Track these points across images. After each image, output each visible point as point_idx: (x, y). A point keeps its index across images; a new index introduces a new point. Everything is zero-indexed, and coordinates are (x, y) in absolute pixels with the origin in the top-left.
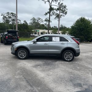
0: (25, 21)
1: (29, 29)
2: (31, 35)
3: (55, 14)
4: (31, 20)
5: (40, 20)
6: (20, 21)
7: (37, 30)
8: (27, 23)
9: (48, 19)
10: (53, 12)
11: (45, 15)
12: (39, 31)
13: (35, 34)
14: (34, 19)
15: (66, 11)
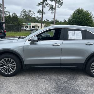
0: (14, 13)
1: (19, 21)
2: (22, 28)
3: (48, 5)
4: (21, 12)
5: (31, 12)
6: (9, 13)
7: (28, 23)
8: (17, 15)
9: (42, 10)
10: (46, 3)
11: (38, 5)
12: (30, 24)
13: (25, 27)
14: (24, 11)
15: (62, 2)
